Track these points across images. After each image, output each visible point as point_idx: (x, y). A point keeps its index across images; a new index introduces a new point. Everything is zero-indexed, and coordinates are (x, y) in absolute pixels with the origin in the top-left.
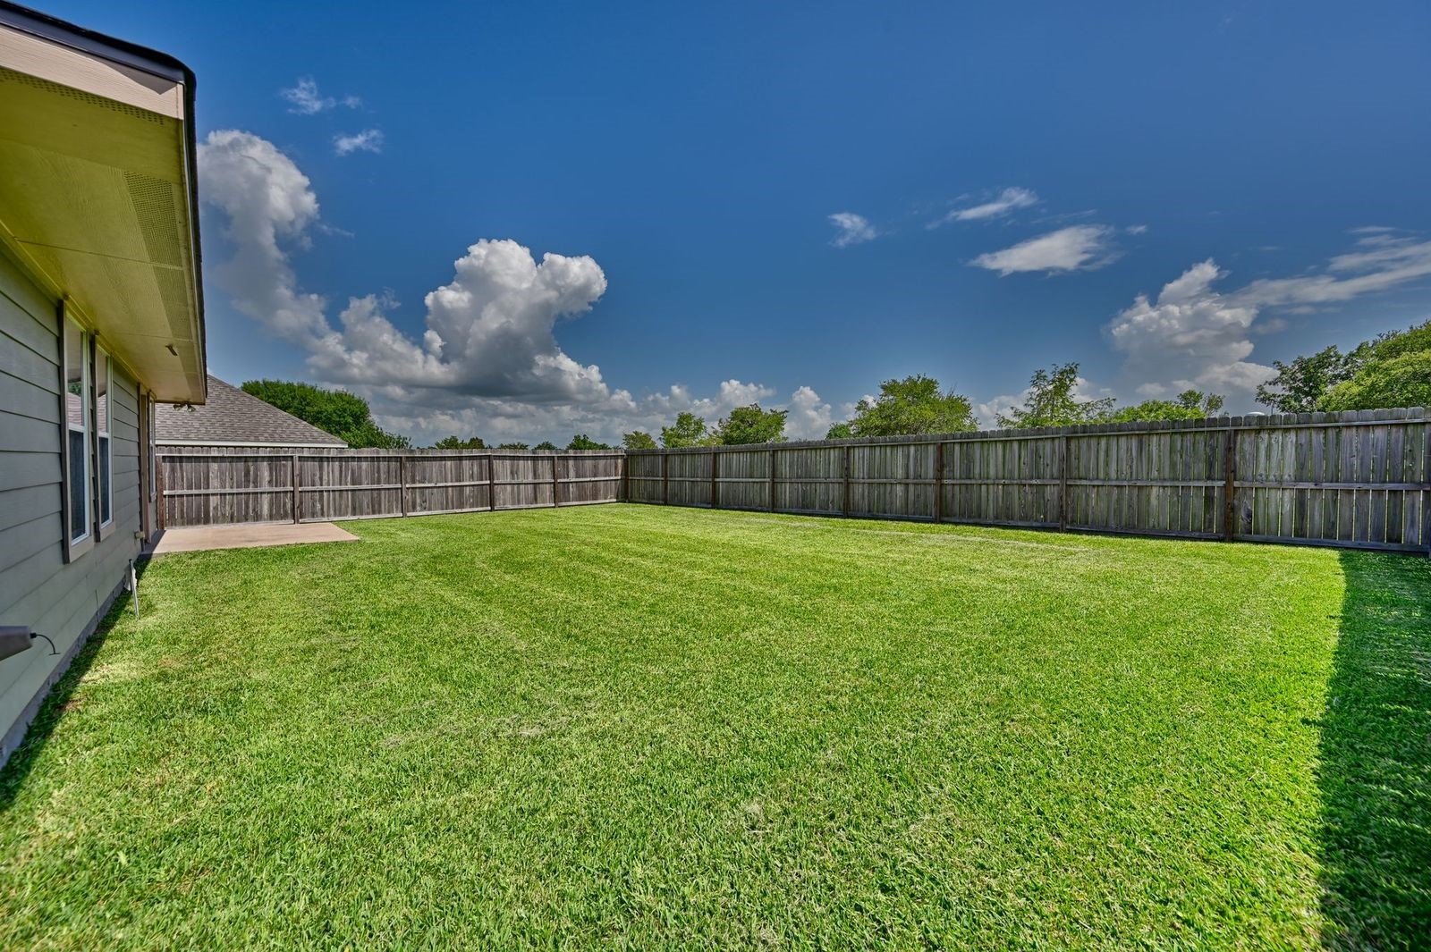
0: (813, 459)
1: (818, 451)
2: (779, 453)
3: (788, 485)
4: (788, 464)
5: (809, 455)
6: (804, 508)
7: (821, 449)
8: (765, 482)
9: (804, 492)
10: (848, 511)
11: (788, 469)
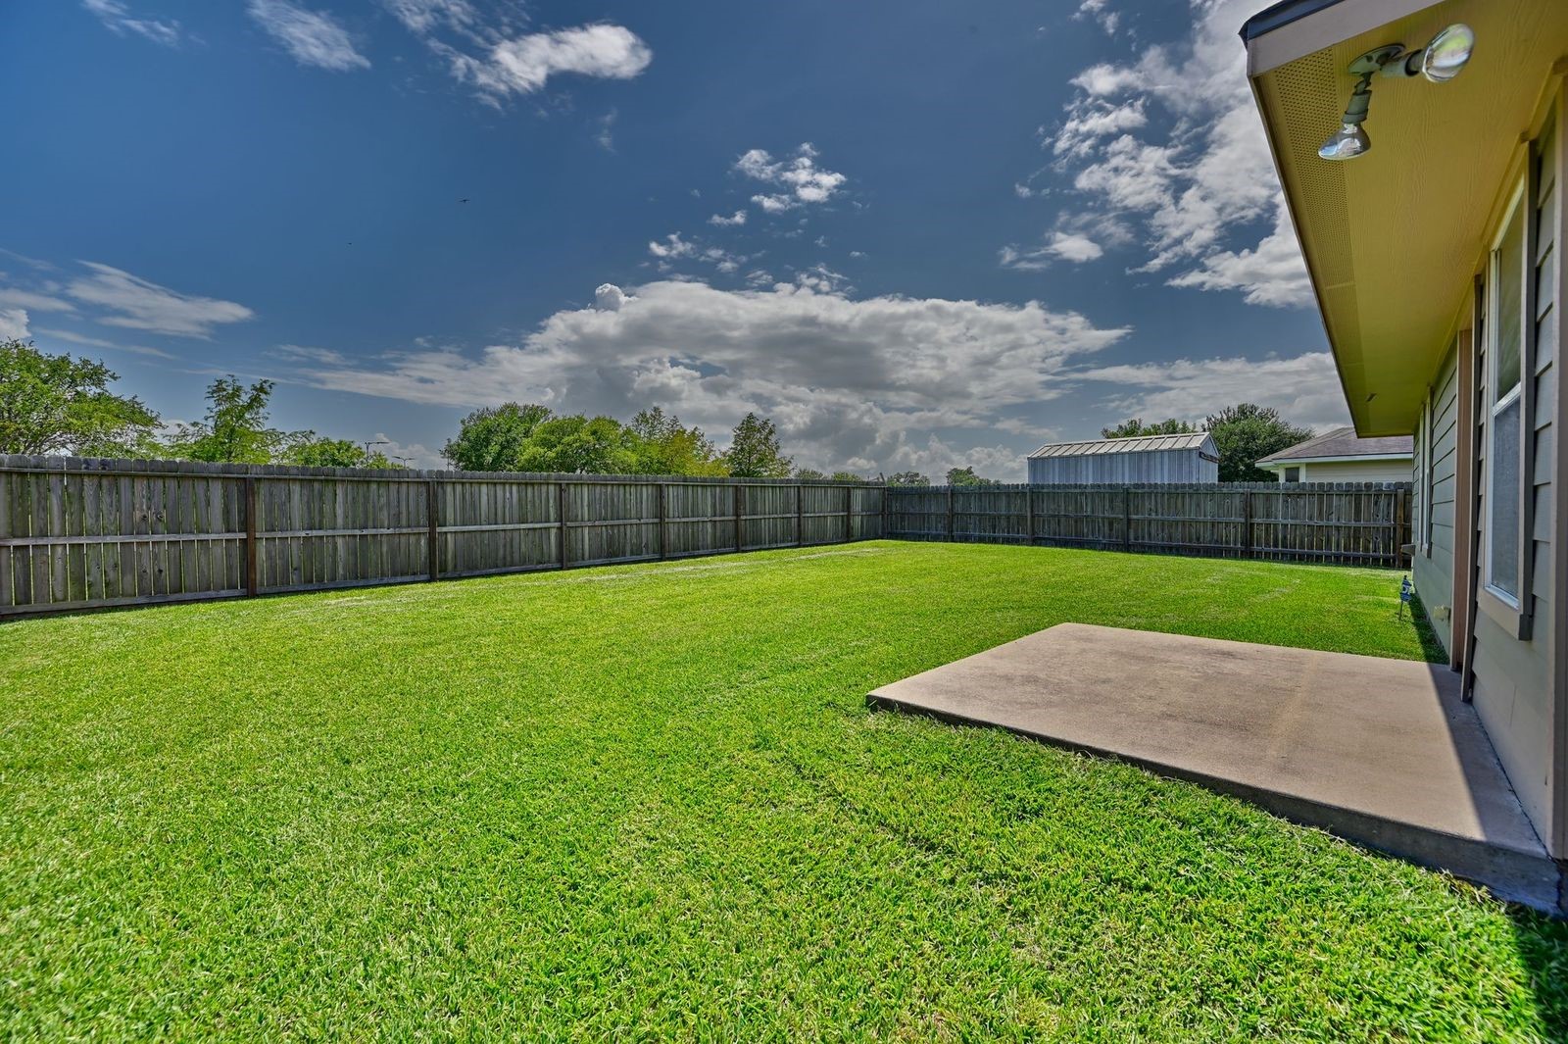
0: (622, 496)
1: (627, 488)
2: (572, 488)
3: (586, 531)
4: (586, 503)
5: (615, 491)
6: (612, 554)
7: (631, 485)
8: (548, 529)
9: (611, 538)
10: (663, 553)
11: (586, 508)
